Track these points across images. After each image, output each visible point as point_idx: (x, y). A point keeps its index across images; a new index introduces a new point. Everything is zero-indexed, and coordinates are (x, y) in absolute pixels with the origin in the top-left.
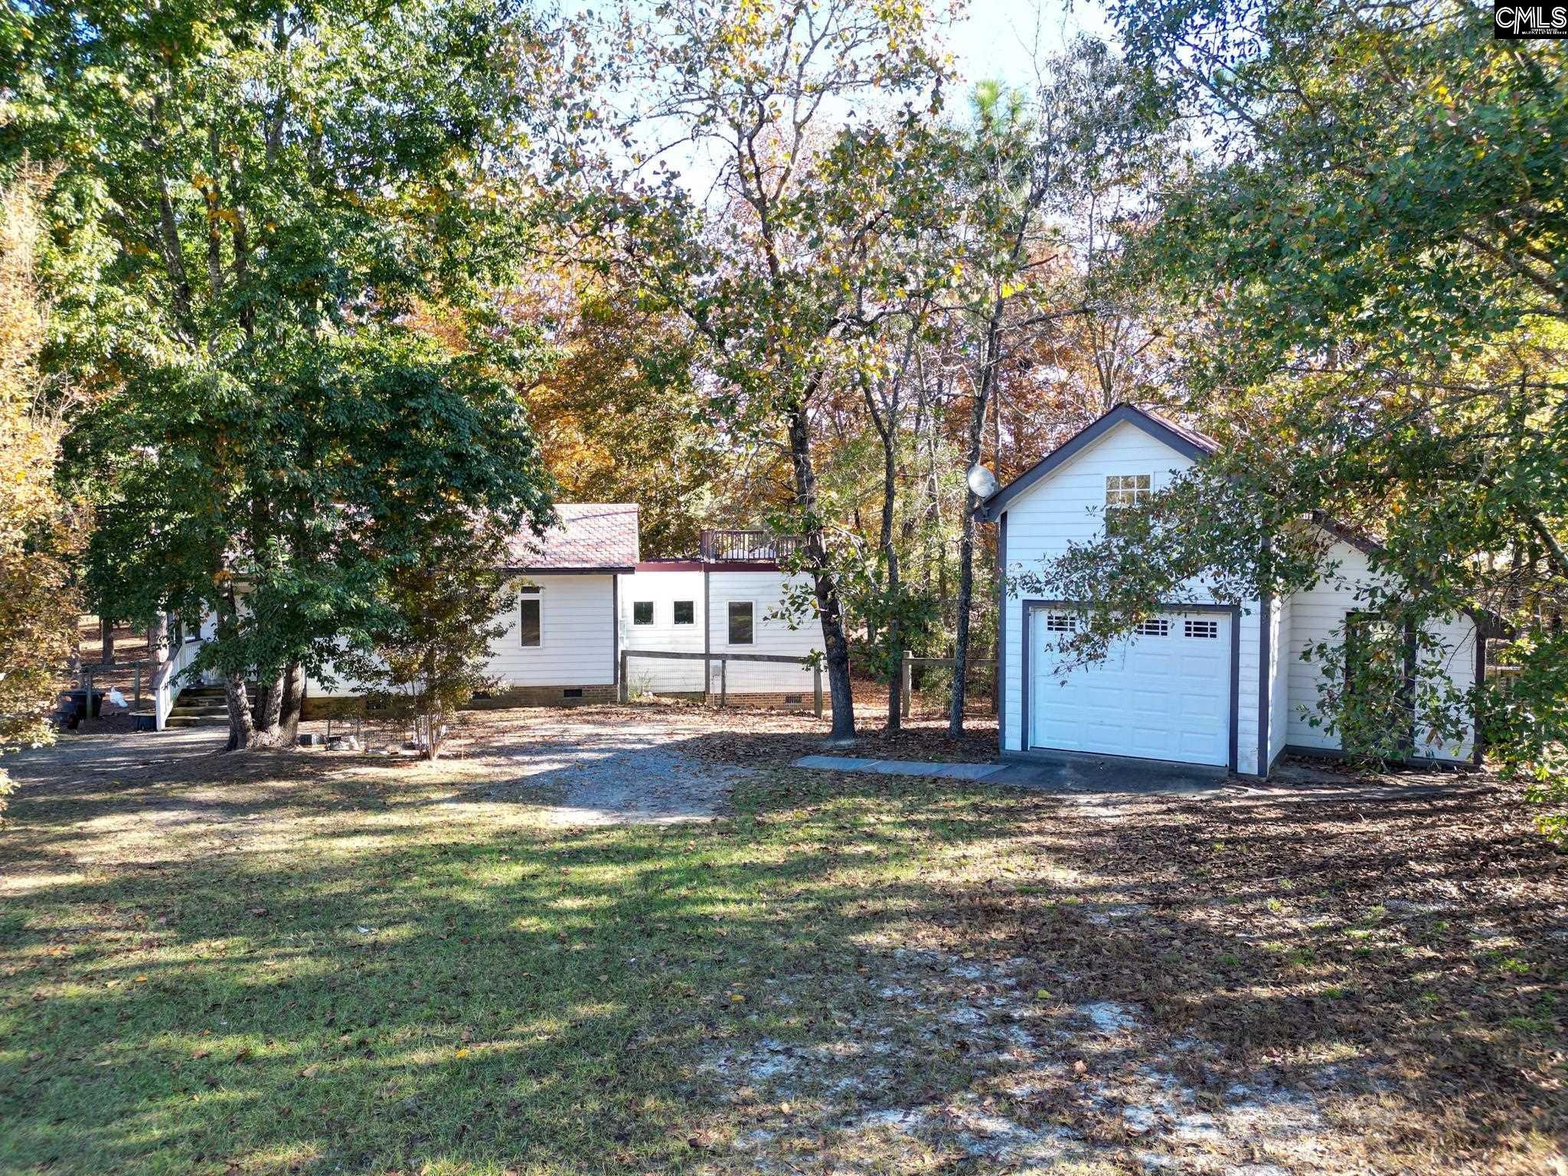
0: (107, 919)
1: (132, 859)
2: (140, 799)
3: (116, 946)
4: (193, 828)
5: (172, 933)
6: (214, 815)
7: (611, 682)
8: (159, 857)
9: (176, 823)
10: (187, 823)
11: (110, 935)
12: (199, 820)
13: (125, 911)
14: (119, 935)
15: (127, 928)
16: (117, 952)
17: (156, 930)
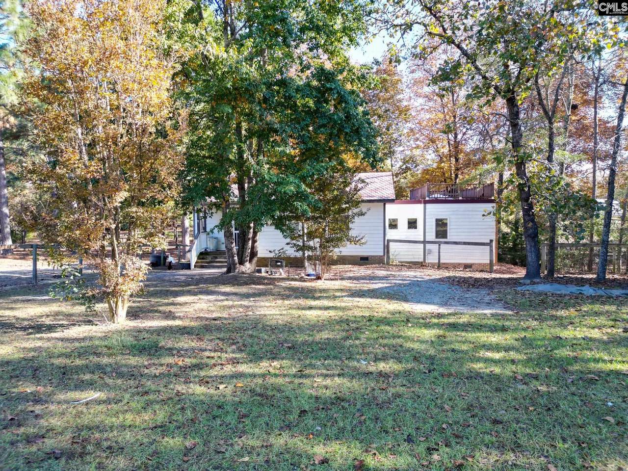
0: (203, 345)
1: (202, 315)
2: (196, 290)
3: (213, 361)
4: (226, 303)
5: (243, 355)
6: (234, 298)
7: (382, 254)
8: (215, 315)
9: (216, 300)
10: (223, 300)
11: (207, 354)
12: (227, 300)
13: (211, 340)
14: (212, 354)
15: (215, 351)
16: (215, 365)
17: (233, 352)
